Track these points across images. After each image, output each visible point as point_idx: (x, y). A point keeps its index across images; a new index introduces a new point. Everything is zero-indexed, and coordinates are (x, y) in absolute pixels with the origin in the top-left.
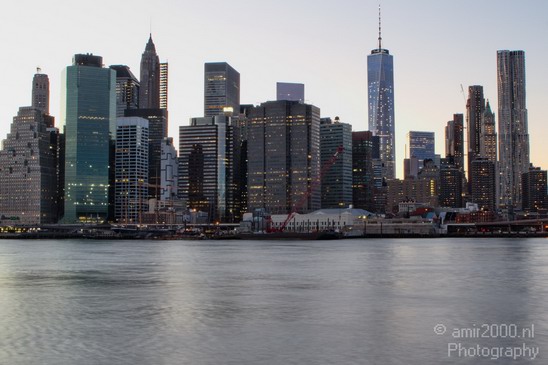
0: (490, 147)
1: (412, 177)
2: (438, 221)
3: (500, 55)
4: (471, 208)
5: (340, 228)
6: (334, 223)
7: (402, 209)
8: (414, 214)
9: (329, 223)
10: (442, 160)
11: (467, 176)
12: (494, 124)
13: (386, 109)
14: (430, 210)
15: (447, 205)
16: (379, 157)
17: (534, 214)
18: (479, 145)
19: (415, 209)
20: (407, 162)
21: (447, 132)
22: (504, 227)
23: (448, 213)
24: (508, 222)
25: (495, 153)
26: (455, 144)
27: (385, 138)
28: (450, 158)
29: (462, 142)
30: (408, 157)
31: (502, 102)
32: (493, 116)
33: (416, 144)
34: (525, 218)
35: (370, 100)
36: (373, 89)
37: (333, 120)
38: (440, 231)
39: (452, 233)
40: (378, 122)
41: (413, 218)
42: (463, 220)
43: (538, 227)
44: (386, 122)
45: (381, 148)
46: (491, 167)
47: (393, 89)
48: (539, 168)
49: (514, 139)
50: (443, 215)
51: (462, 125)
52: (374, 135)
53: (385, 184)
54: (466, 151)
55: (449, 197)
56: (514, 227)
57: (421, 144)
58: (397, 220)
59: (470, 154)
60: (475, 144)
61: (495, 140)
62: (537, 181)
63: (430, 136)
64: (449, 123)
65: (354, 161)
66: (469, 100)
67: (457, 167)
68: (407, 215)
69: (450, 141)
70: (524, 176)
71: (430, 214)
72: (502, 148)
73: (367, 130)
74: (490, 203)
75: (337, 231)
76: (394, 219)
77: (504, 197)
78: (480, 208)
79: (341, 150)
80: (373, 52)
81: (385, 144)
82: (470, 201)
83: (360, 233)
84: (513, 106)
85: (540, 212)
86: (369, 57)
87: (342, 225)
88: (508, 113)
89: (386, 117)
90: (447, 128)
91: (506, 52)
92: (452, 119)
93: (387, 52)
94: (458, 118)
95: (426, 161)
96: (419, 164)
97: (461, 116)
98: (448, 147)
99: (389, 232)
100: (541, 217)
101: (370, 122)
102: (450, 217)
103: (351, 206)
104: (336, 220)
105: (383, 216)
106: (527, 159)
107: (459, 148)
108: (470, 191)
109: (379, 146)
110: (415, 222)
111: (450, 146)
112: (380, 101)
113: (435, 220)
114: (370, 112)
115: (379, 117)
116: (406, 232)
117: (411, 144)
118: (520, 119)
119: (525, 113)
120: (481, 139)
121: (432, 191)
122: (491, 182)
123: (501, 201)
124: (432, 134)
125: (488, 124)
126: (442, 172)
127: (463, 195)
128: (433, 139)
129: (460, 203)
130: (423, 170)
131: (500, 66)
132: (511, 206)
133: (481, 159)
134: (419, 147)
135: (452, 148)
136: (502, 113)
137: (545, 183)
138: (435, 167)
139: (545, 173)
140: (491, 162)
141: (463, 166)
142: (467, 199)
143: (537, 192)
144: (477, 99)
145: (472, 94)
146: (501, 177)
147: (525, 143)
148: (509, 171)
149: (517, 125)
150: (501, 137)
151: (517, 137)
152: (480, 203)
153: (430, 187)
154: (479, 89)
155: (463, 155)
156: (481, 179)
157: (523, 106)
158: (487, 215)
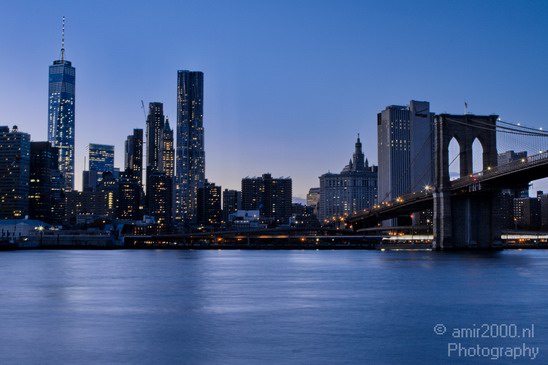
0: (168, 162)
1: (91, 189)
2: (115, 233)
3: (180, 74)
4: (148, 221)
5: (15, 239)
6: (8, 234)
7: (79, 221)
8: (92, 226)
9: (4, 234)
10: (121, 173)
11: (145, 190)
12: (172, 140)
13: (66, 121)
14: (108, 222)
15: (124, 218)
16: (57, 168)
17: (208, 227)
18: (157, 160)
19: (92, 221)
20: (85, 174)
21: (127, 146)
22: (179, 240)
23: (125, 226)
24: (183, 234)
25: (173, 168)
26: (134, 158)
27: (64, 150)
28: (129, 171)
29: (141, 156)
30: (87, 169)
31: (181, 118)
32: (172, 132)
33: (96, 157)
34: (199, 231)
35: (50, 111)
36: (53, 100)
37: (11, 130)
38: (117, 243)
39: (129, 245)
40: (58, 133)
41: (90, 230)
42: (140, 232)
43: (211, 240)
44: (65, 134)
45: (60, 159)
46: (169, 182)
47: (74, 101)
48: (213, 184)
49: (191, 155)
50: (120, 227)
51: (141, 140)
52: (53, 145)
53: (63, 195)
55: (127, 210)
56: (188, 239)
57: (101, 156)
58: (74, 231)
59: (148, 168)
60: (151, 159)
61: (173, 156)
62: (212, 197)
63: (110, 149)
64: (129, 137)
65: (32, 171)
66: (149, 116)
67: (136, 180)
68: (85, 227)
69: (129, 155)
70: (199, 191)
71: (107, 226)
72: (180, 163)
73: (46, 140)
74: (167, 216)
75: (12, 242)
76: (71, 231)
77: (180, 210)
78: (157, 220)
79: (18, 160)
80: (55, 63)
81: (64, 156)
82: (147, 214)
83: (36, 243)
84: (190, 124)
85: (213, 225)
86: (50, 67)
87: (17, 236)
88: (186, 131)
89: (66, 128)
90: (127, 142)
91: (186, 72)
92: (132, 133)
93: (70, 63)
94: (138, 133)
95: (105, 174)
96: (98, 176)
97: (141, 131)
98: (128, 160)
99: (66, 243)
100: (214, 230)
101: (50, 134)
102: (128, 229)
103: (27, 217)
104: (11, 230)
105: (61, 227)
106: (202, 175)
107: (139, 163)
108: (146, 205)
109: (57, 157)
110: (92, 234)
112: (60, 112)
113: (113, 233)
114: (50, 123)
115: (58, 128)
116: (83, 244)
117: (91, 156)
118: (198, 137)
119: (202, 132)
120: (160, 154)
121: (110, 203)
122: (168, 196)
123: (177, 215)
124: (112, 147)
125: (167, 140)
126: (121, 185)
127: (141, 208)
128: (113, 152)
129: (138, 215)
130: (101, 183)
131: (180, 85)
132: (186, 220)
133: (159, 174)
134: (98, 159)
135: (131, 162)
136: (180, 130)
137: (219, 198)
138: (114, 180)
139: (219, 189)
140: (169, 177)
141: (141, 180)
142: (144, 212)
143: (211, 207)
144: (157, 116)
145: (152, 110)
146: (177, 191)
147: (201, 160)
148: (185, 185)
149: (194, 142)
150: (180, 153)
151: (193, 153)
152: (157, 217)
153: (108, 199)
154: (159, 106)
155: (141, 169)
156: (158, 193)
157: (200, 124)
158: (163, 228)
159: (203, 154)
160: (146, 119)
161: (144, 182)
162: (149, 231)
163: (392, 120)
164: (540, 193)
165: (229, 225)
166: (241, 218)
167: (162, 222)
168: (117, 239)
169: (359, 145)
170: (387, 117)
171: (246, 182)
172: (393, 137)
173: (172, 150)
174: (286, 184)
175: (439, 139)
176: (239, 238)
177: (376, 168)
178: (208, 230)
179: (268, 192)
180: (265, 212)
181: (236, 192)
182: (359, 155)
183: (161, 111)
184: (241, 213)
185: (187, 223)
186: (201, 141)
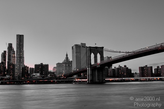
0: (14, 60)
3: (17, 35)
4: (8, 77)
11: (7, 68)
12: (15, 54)
15: (1, 76)
17: (25, 78)
18: (10, 59)
21: (2, 55)
22: (17, 82)
24: (18, 80)
25: (15, 62)
26: (4, 59)
28: (2, 63)
29: (6, 58)
31: (17, 48)
32: (15, 52)
34: (23, 79)
42: (5, 80)
43: (26, 82)
46: (14, 65)
49: (20, 58)
51: (6, 54)
55: (2, 73)
56: (19, 82)
59: (8, 62)
60: (9, 59)
64: (2, 53)
67: (4, 65)
69: (2, 58)
70: (23, 68)
72: (17, 60)
74: (13, 75)
77: (17, 73)
78: (10, 77)
82: (8, 75)
84: (20, 49)
85: (26, 78)
88: (19, 51)
90: (2, 54)
91: (19, 35)
92: (3, 52)
94: (5, 52)
97: (6, 51)
100: (27, 79)
102: (2, 79)
106: (23, 63)
119: (23, 51)
122: (13, 69)
123: (16, 75)
125: (13, 54)
127: (6, 73)
129: (5, 75)
131: (17, 39)
132: (19, 76)
133: (11, 63)
135: (3, 60)
136: (17, 51)
137: (28, 70)
139: (28, 67)
140: (14, 64)
142: (7, 74)
143: (26, 72)
144: (11, 47)
145: (9, 45)
146: (16, 68)
148: (18, 67)
149: (21, 54)
150: (17, 57)
151: (21, 58)
152: (10, 75)
154: (11, 44)
155: (6, 62)
156: (11, 69)
157: (23, 49)
158: (12, 79)
159: (24, 57)
160: (7, 48)
161: (7, 66)
162: (8, 80)
163: (76, 48)
164: (115, 67)
165: (31, 78)
166: (34, 76)
169: (67, 55)
170: (74, 47)
171: (36, 66)
172: (76, 53)
173: (15, 57)
174: (47, 66)
175: (88, 53)
176: (34, 81)
177: (72, 61)
178: (25, 79)
179: (42, 68)
180: (41, 74)
181: (33, 68)
182: (67, 58)
184: (34, 74)
186: (23, 54)
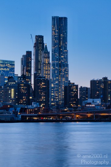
0: (47, 70)
2: (15, 113)
3: (54, 18)
4: (35, 106)
8: (2, 109)
10: (19, 77)
11: (33, 87)
12: (49, 57)
14: (11, 106)
15: (21, 104)
17: (70, 109)
18: (40, 69)
19: (2, 106)
21: (22, 61)
22: (54, 116)
23: (22, 108)
24: (56, 113)
25: (49, 74)
26: (27, 68)
28: (23, 76)
29: (31, 67)
31: (54, 44)
32: (49, 53)
33: (4, 68)
38: (17, 119)
39: (24, 120)
42: (30, 112)
46: (47, 82)
48: (74, 83)
49: (60, 66)
50: (18, 109)
51: (31, 57)
54: (33, 73)
55: (22, 99)
57: (7, 67)
59: (35, 74)
60: (37, 69)
61: (50, 67)
62: (72, 91)
63: (12, 63)
64: (23, 56)
66: (35, 44)
67: (28, 82)
70: (65, 87)
71: (11, 109)
72: (54, 71)
77: (54, 99)
78: (40, 105)
82: (35, 101)
84: (60, 48)
85: (73, 108)
91: (57, 17)
92: (25, 54)
94: (29, 53)
96: (5, 79)
97: (31, 52)
100: (74, 111)
102: (23, 110)
106: (67, 78)
107: (30, 71)
108: (34, 96)
110: (2, 113)
111: (23, 69)
113: (14, 113)
118: (64, 56)
119: (67, 52)
120: (42, 66)
121: (13, 95)
122: (47, 90)
123: (52, 102)
124: (14, 62)
125: (46, 58)
126: (19, 84)
127: (31, 98)
128: (14, 65)
129: (29, 102)
130: (7, 83)
131: (54, 25)
132: (58, 105)
133: (41, 77)
134: (5, 69)
136: (54, 51)
137: (77, 92)
138: (15, 81)
139: (77, 86)
140: (47, 79)
141: (31, 81)
142: (33, 100)
143: (72, 97)
144: (40, 43)
145: (37, 40)
146: (52, 88)
147: (66, 69)
148: (57, 84)
149: (62, 59)
150: (53, 65)
151: (62, 66)
152: (40, 103)
153: (11, 93)
154: (41, 37)
155: (31, 75)
156: (41, 89)
157: (66, 48)
158: (44, 110)
159: (67, 65)
160: (33, 45)
161: (33, 82)
162: (36, 112)
165: (83, 108)
166: (90, 104)
167: (43, 106)
168: (16, 116)
171: (93, 82)
173: (49, 63)
176: (89, 115)
178: (70, 111)
180: (104, 100)
181: (87, 88)
183: (43, 41)
184: (90, 100)
185: (58, 107)
186: (66, 58)
